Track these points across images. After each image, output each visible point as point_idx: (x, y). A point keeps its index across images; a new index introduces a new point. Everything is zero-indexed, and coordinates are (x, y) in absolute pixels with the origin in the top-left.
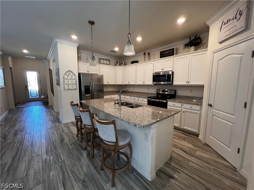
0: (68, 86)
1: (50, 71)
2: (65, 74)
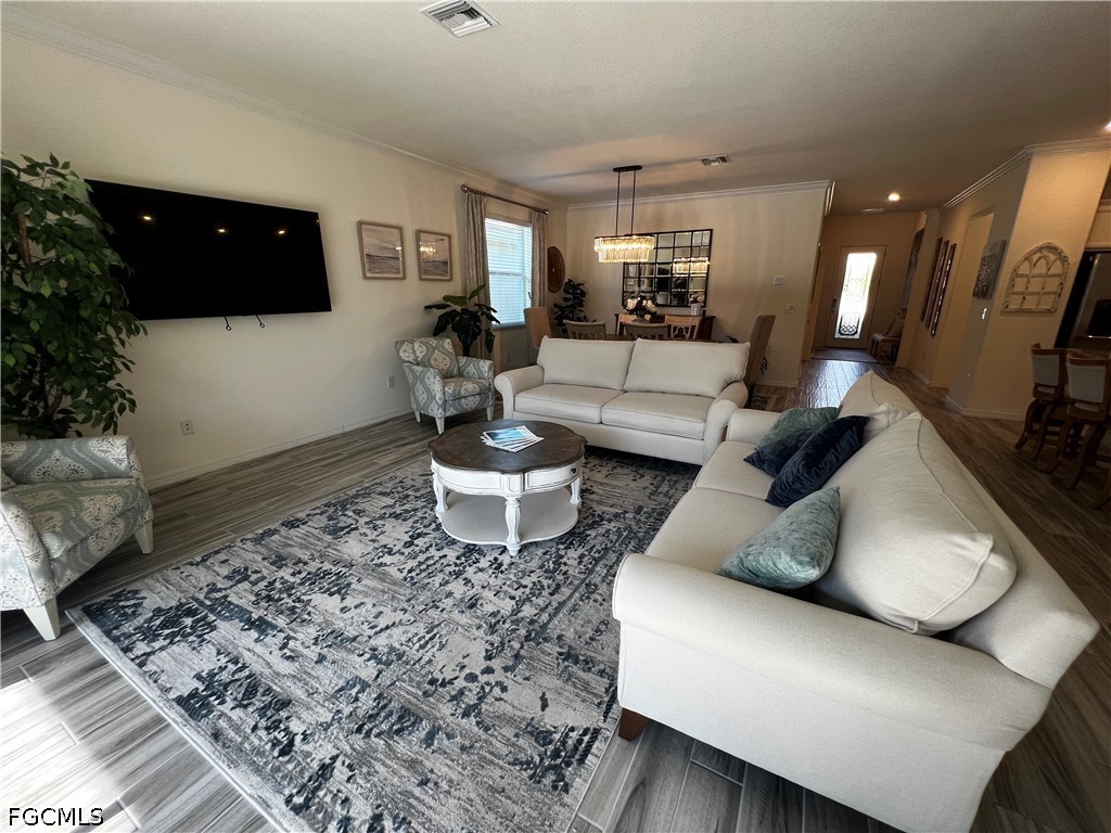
1: (944, 247)
2: (1026, 258)
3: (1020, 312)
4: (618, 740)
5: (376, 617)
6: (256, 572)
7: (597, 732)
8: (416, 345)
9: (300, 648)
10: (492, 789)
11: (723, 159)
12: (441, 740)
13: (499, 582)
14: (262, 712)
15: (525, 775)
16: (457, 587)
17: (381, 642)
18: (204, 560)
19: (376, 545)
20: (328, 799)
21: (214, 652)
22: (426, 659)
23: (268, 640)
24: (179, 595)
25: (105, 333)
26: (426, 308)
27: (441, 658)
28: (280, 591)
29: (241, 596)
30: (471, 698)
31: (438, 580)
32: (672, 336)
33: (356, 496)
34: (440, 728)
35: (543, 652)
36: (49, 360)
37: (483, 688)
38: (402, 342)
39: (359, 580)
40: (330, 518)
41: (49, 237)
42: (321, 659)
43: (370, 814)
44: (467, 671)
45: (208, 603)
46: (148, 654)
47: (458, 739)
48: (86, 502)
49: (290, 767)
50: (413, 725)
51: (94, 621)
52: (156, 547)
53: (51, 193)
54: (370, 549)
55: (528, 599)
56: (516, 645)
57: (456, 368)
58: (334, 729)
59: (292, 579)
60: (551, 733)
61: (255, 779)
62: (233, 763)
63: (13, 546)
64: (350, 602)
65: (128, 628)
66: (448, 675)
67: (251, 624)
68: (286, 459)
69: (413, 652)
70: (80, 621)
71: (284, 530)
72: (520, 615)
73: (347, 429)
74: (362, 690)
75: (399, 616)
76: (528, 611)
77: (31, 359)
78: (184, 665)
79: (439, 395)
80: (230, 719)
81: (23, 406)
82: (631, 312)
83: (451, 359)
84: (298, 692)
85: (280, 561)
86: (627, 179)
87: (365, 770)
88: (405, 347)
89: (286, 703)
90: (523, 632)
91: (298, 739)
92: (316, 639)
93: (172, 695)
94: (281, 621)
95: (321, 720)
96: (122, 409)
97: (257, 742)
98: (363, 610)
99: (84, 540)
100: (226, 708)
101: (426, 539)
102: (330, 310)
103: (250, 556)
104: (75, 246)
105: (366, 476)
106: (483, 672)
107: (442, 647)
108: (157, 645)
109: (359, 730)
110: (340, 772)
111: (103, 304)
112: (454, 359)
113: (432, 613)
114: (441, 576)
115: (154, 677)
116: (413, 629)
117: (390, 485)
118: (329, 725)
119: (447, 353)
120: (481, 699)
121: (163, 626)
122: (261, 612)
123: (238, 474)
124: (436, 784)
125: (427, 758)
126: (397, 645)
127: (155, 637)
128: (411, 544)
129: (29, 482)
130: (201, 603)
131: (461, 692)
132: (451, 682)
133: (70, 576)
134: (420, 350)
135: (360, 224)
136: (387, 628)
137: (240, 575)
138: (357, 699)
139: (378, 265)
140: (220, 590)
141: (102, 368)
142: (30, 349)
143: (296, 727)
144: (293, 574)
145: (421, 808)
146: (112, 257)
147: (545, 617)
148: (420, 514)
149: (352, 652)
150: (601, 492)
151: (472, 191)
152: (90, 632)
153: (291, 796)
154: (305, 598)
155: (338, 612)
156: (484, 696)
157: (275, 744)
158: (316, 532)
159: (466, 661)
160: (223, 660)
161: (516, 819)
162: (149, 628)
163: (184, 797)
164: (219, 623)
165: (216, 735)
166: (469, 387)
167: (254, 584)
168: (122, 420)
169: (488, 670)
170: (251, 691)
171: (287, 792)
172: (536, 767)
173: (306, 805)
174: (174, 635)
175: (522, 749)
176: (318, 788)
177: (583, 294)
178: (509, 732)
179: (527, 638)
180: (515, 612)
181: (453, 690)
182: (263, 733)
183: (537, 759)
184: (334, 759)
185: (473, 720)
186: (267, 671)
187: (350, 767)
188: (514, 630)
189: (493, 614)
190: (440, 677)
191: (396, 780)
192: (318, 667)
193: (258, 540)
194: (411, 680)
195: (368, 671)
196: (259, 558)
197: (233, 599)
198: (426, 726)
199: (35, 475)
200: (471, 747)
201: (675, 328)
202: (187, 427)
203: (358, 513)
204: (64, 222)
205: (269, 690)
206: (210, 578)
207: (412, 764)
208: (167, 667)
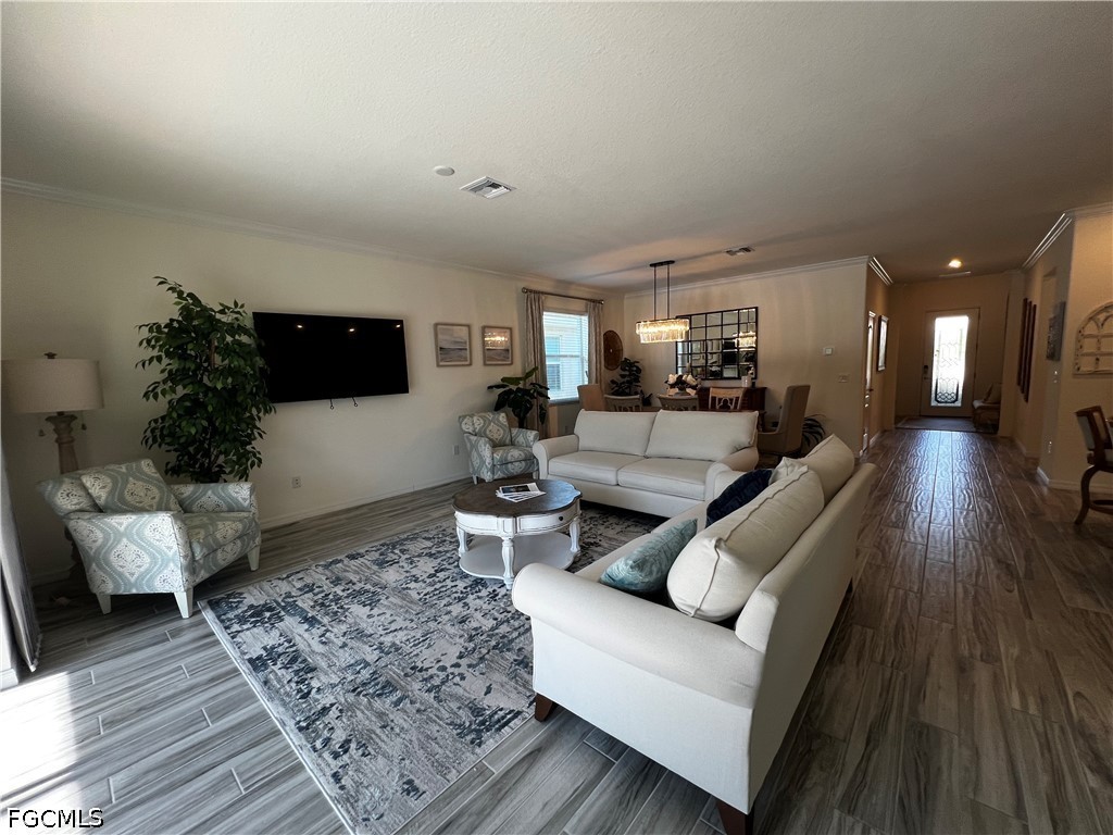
0: (1097, 359)
1: (1029, 309)
2: (1091, 319)
3: (1095, 374)
4: (534, 721)
5: (390, 623)
6: (320, 587)
7: (519, 713)
8: (475, 419)
9: (333, 637)
10: (428, 737)
11: (747, 250)
12: (406, 704)
13: (490, 607)
14: (297, 672)
15: (455, 732)
16: (457, 609)
17: (388, 640)
18: (288, 577)
19: (408, 575)
20: (321, 726)
21: (278, 634)
22: (415, 653)
23: (314, 631)
24: (266, 597)
25: (250, 412)
26: (490, 388)
27: (426, 653)
28: (332, 601)
29: (305, 602)
30: (436, 682)
31: (444, 602)
32: (717, 407)
33: (406, 539)
34: (408, 696)
35: (502, 658)
36: (215, 431)
37: (448, 676)
38: (465, 417)
39: (387, 598)
40: (381, 555)
41: (226, 351)
42: (344, 645)
43: (344, 738)
44: (441, 664)
45: (283, 604)
46: (239, 632)
47: (418, 705)
48: (220, 525)
49: (304, 706)
50: (391, 692)
51: (213, 609)
52: (260, 566)
53: (231, 325)
54: (402, 577)
55: (508, 621)
56: (484, 651)
57: (509, 438)
58: (338, 688)
59: (341, 594)
60: (485, 710)
61: (282, 709)
62: (271, 699)
63: (175, 547)
64: (376, 611)
65: (231, 615)
66: (426, 665)
67: (306, 620)
68: (365, 510)
69: (407, 648)
70: (204, 608)
71: (346, 561)
72: (497, 631)
73: (416, 489)
74: (365, 667)
75: (408, 623)
76: (504, 629)
77: (205, 430)
78: (258, 640)
79: (488, 460)
80: (276, 674)
81: (196, 461)
82: (672, 386)
83: (504, 431)
84: (323, 664)
85: (337, 581)
86: (662, 272)
87: (349, 714)
88: (466, 420)
89: (313, 670)
90: (493, 643)
91: (314, 691)
92: (345, 633)
93: (247, 657)
94: (326, 620)
95: (332, 682)
96: (252, 465)
97: (288, 689)
98: (382, 618)
99: (215, 551)
100: (275, 668)
101: (447, 573)
102: (407, 392)
103: (317, 576)
104: (239, 356)
105: (418, 525)
106: (452, 666)
107: (430, 646)
108: (245, 627)
109: (354, 691)
110: (334, 713)
111: (251, 393)
112: (507, 430)
113: (432, 625)
114: (447, 599)
115: (239, 645)
116: (413, 634)
117: (434, 532)
118: (336, 685)
119: (501, 425)
120: (443, 683)
121: (252, 616)
122: (314, 613)
123: (329, 520)
124: (392, 728)
125: (392, 713)
126: (398, 642)
127: (246, 622)
128: (435, 575)
129: (192, 512)
130: (278, 604)
131: (431, 677)
132: (427, 670)
133: (203, 575)
134: (478, 423)
135: (436, 325)
136: (395, 630)
137: (309, 588)
138: (359, 672)
139: (451, 354)
140: (293, 597)
141: (246, 436)
142: (205, 423)
143: (315, 684)
144: (343, 591)
145: (377, 740)
146: (260, 362)
147: (515, 634)
148: (448, 555)
149: (366, 643)
150: (606, 545)
151: (531, 291)
152: (209, 616)
153: (300, 721)
154: (346, 607)
155: (365, 617)
156: (447, 681)
157: (300, 691)
158: (368, 563)
159: (442, 658)
160: (282, 639)
161: (437, 757)
162: (243, 616)
163: (239, 713)
164: (287, 618)
165: (266, 683)
166: (515, 453)
167: (315, 595)
168: (253, 472)
169: (457, 665)
170: (293, 660)
171: (298, 719)
172: (465, 728)
173: (307, 728)
174: (257, 622)
175: (459, 717)
176: (317, 719)
177: (639, 370)
178: (454, 705)
179: (495, 647)
180: (493, 629)
181: (425, 675)
182: (293, 685)
183: (467, 724)
184: (332, 705)
185: (432, 695)
186: (307, 649)
187: (341, 711)
188: (487, 641)
189: (476, 629)
190: (419, 665)
191: (367, 722)
192: (341, 651)
193: (326, 567)
194: (400, 665)
195: (372, 656)
196: (324, 578)
197: (299, 603)
198: (399, 693)
199: (195, 508)
200: (425, 710)
201: (720, 400)
202: (296, 482)
203: (402, 551)
204: (235, 342)
205: (305, 660)
206: (288, 589)
207: (381, 715)
208: (247, 641)
